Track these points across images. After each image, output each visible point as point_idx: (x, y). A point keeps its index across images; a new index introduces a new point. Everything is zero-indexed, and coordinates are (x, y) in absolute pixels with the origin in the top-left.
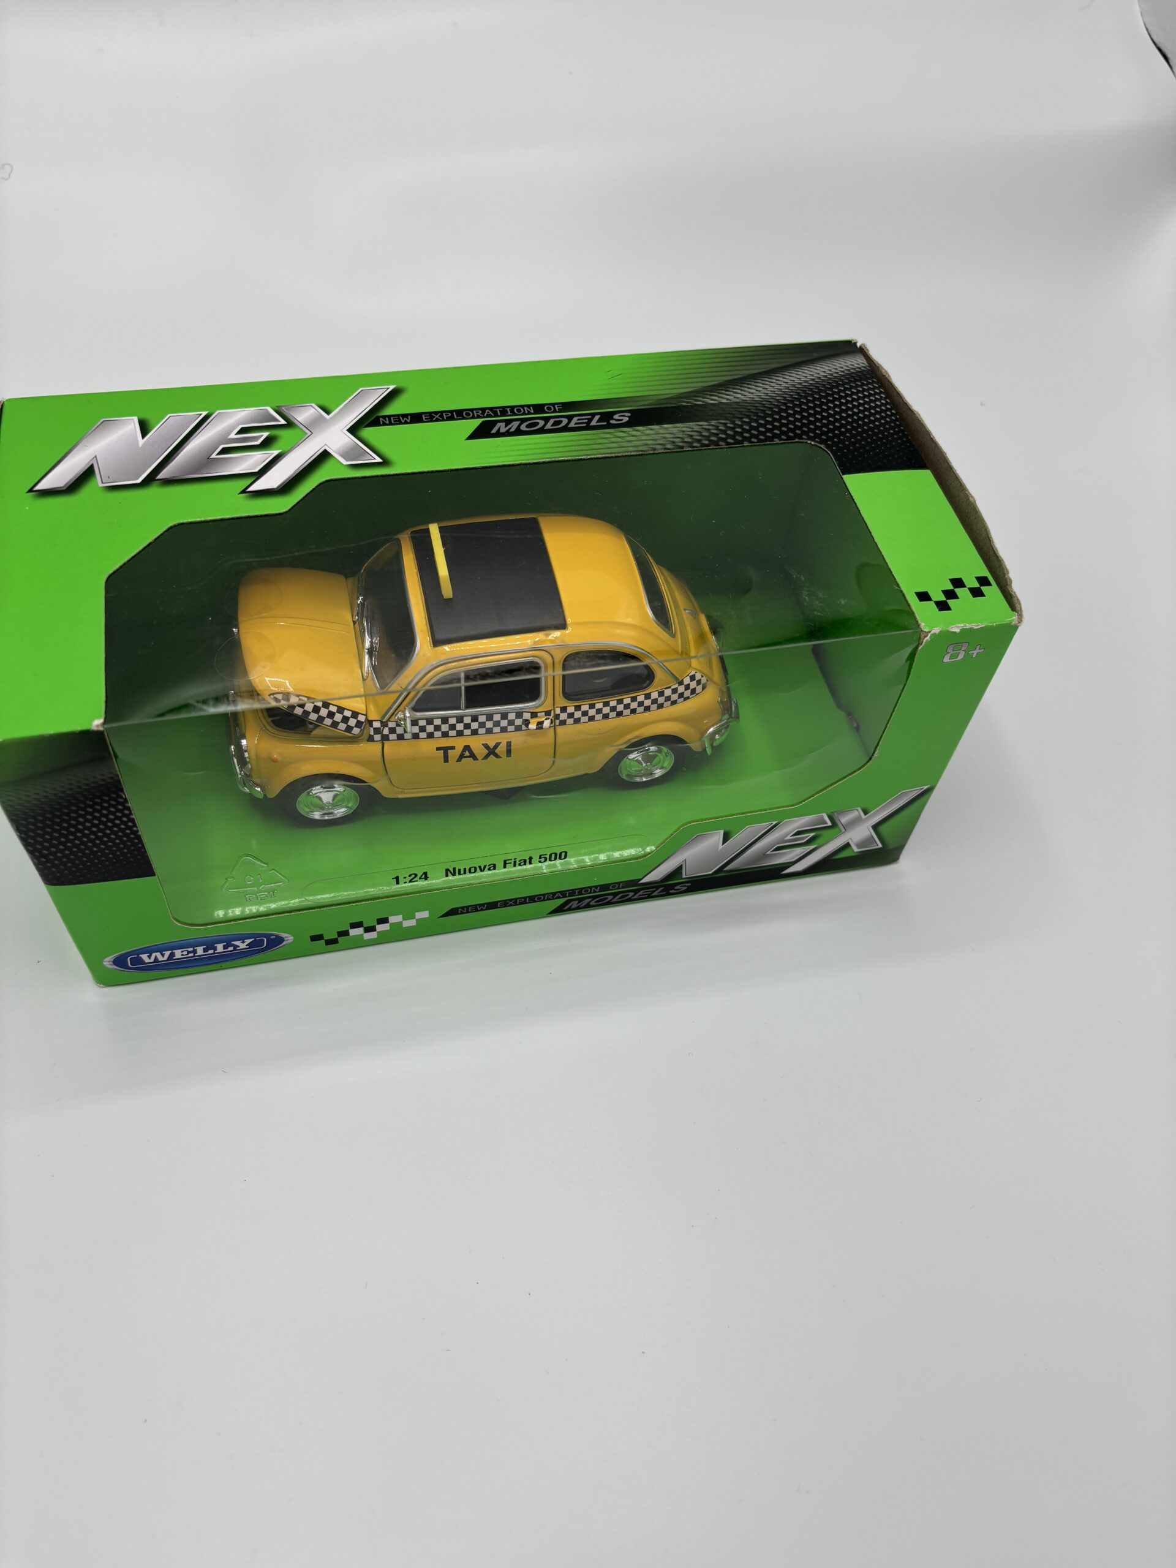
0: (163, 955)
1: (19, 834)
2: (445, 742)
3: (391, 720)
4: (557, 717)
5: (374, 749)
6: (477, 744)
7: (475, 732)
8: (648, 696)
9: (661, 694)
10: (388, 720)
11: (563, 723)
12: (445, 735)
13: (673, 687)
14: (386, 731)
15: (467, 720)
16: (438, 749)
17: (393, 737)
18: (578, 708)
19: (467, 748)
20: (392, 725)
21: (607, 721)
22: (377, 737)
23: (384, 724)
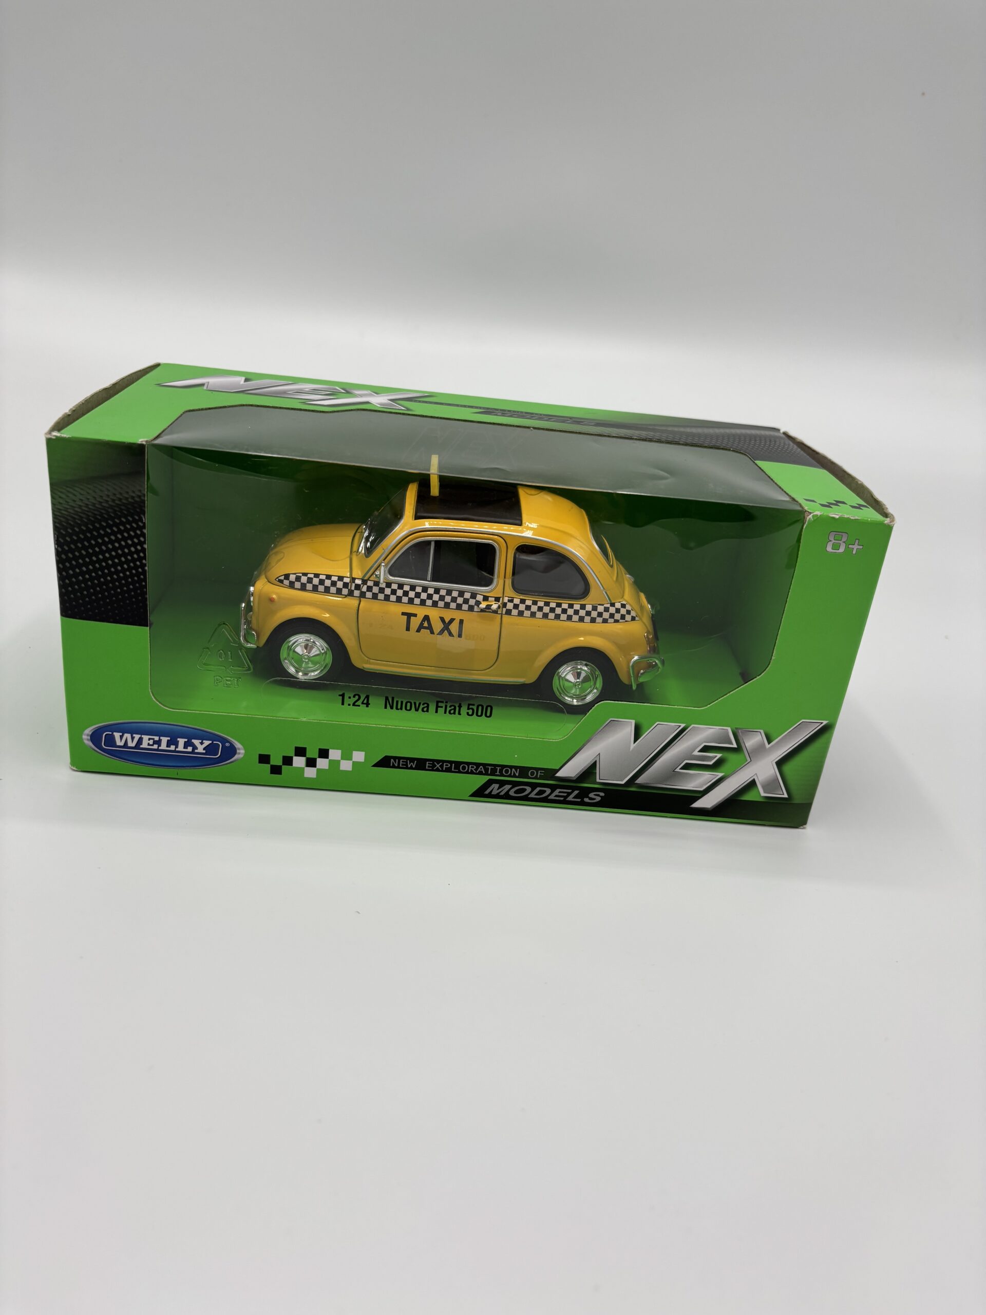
0: (133, 738)
1: (56, 546)
2: (410, 609)
3: (370, 579)
4: (505, 605)
5: (353, 602)
6: (434, 615)
7: (435, 604)
8: (583, 607)
9: (595, 608)
10: (368, 579)
11: (509, 612)
12: (411, 601)
13: (605, 606)
14: (364, 589)
15: (431, 591)
16: (403, 614)
17: (369, 595)
18: (523, 601)
19: (426, 618)
20: (370, 583)
21: (545, 621)
22: (357, 593)
23: (364, 582)
